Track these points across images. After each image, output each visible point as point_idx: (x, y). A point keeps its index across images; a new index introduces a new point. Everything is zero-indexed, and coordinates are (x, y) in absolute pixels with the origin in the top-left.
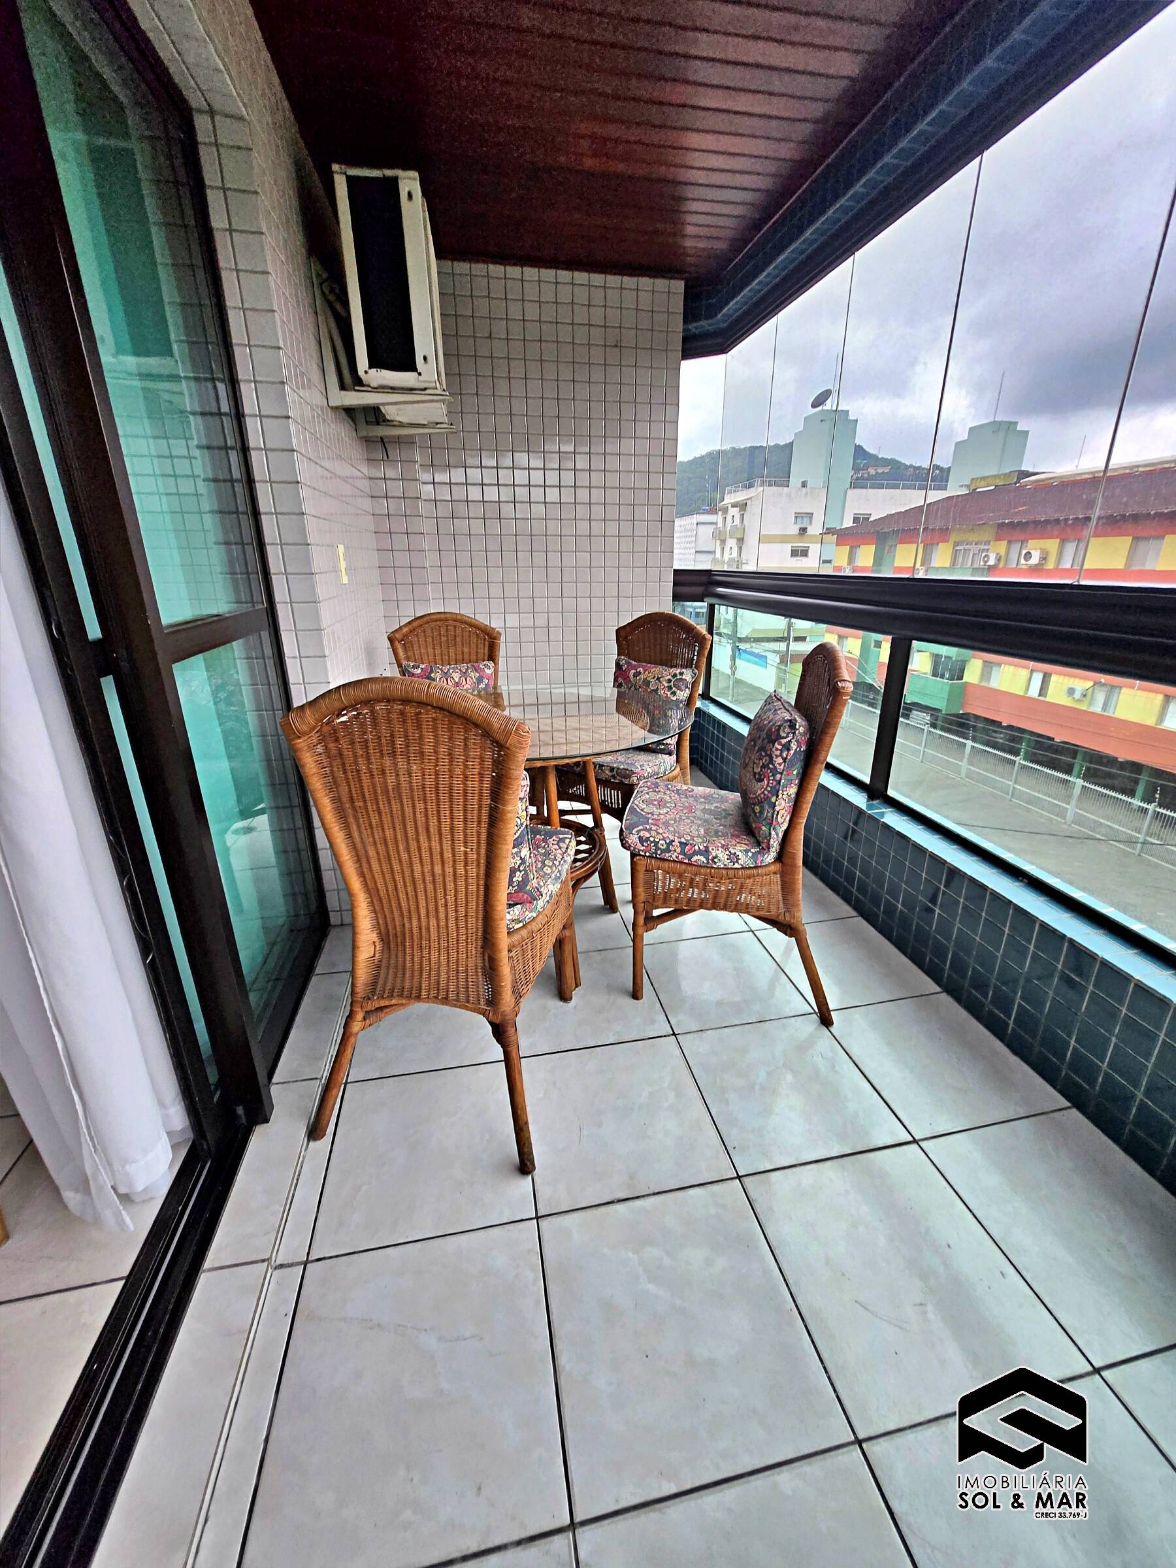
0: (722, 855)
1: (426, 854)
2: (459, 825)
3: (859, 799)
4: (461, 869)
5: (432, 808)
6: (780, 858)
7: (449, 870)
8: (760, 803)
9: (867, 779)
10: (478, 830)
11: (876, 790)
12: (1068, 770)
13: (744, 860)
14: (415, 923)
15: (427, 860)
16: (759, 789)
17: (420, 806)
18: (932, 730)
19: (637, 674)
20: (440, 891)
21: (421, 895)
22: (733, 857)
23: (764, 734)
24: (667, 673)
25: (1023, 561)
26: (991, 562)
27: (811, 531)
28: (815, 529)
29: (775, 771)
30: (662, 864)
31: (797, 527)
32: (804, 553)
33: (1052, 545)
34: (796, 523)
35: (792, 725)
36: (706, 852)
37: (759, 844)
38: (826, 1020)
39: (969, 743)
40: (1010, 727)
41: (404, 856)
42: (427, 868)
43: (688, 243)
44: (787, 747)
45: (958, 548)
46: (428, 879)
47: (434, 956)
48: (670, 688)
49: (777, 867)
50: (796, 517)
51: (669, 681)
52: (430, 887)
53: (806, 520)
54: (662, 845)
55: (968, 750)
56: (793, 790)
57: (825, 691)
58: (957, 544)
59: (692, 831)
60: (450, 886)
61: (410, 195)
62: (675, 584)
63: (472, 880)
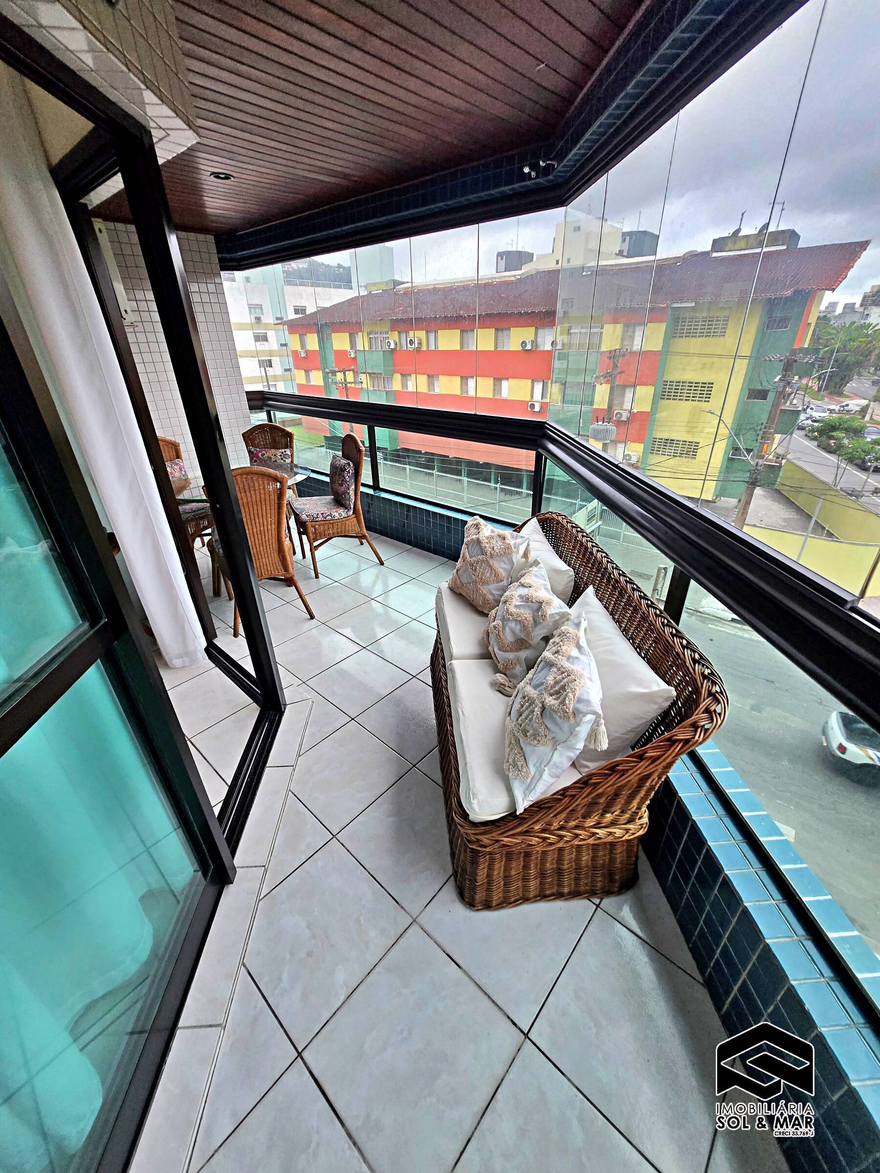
0: (336, 514)
1: (258, 524)
2: (269, 511)
3: (370, 491)
4: (269, 527)
5: (259, 507)
6: (354, 513)
7: (266, 528)
8: (344, 494)
9: (372, 484)
10: (274, 512)
11: (376, 486)
12: (459, 473)
13: (344, 515)
14: (255, 550)
15: (258, 526)
16: (342, 489)
17: (255, 508)
18: (386, 462)
19: (263, 454)
20: (263, 536)
21: (257, 540)
22: (340, 514)
23: (339, 470)
24: (279, 452)
25: (409, 346)
26: (392, 346)
27: (264, 320)
28: (268, 318)
29: (346, 482)
30: (317, 523)
31: (253, 317)
32: (265, 338)
33: (422, 334)
34: (250, 313)
35: (349, 464)
36: (331, 515)
37: (347, 508)
38: (382, 563)
39: (407, 467)
40: (426, 453)
41: (250, 527)
42: (258, 529)
43: (207, 210)
44: (349, 472)
45: (371, 336)
46: (259, 533)
47: (264, 560)
48: (282, 459)
49: (354, 516)
50: (250, 308)
51: (281, 456)
52: (259, 536)
53: (258, 311)
54: (315, 516)
55: (408, 470)
56: (353, 487)
57: (355, 451)
58: (369, 333)
59: (324, 510)
60: (267, 534)
61: (100, 231)
62: (248, 400)
63: (273, 530)
